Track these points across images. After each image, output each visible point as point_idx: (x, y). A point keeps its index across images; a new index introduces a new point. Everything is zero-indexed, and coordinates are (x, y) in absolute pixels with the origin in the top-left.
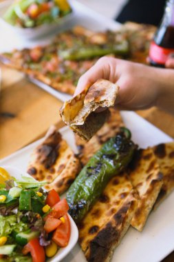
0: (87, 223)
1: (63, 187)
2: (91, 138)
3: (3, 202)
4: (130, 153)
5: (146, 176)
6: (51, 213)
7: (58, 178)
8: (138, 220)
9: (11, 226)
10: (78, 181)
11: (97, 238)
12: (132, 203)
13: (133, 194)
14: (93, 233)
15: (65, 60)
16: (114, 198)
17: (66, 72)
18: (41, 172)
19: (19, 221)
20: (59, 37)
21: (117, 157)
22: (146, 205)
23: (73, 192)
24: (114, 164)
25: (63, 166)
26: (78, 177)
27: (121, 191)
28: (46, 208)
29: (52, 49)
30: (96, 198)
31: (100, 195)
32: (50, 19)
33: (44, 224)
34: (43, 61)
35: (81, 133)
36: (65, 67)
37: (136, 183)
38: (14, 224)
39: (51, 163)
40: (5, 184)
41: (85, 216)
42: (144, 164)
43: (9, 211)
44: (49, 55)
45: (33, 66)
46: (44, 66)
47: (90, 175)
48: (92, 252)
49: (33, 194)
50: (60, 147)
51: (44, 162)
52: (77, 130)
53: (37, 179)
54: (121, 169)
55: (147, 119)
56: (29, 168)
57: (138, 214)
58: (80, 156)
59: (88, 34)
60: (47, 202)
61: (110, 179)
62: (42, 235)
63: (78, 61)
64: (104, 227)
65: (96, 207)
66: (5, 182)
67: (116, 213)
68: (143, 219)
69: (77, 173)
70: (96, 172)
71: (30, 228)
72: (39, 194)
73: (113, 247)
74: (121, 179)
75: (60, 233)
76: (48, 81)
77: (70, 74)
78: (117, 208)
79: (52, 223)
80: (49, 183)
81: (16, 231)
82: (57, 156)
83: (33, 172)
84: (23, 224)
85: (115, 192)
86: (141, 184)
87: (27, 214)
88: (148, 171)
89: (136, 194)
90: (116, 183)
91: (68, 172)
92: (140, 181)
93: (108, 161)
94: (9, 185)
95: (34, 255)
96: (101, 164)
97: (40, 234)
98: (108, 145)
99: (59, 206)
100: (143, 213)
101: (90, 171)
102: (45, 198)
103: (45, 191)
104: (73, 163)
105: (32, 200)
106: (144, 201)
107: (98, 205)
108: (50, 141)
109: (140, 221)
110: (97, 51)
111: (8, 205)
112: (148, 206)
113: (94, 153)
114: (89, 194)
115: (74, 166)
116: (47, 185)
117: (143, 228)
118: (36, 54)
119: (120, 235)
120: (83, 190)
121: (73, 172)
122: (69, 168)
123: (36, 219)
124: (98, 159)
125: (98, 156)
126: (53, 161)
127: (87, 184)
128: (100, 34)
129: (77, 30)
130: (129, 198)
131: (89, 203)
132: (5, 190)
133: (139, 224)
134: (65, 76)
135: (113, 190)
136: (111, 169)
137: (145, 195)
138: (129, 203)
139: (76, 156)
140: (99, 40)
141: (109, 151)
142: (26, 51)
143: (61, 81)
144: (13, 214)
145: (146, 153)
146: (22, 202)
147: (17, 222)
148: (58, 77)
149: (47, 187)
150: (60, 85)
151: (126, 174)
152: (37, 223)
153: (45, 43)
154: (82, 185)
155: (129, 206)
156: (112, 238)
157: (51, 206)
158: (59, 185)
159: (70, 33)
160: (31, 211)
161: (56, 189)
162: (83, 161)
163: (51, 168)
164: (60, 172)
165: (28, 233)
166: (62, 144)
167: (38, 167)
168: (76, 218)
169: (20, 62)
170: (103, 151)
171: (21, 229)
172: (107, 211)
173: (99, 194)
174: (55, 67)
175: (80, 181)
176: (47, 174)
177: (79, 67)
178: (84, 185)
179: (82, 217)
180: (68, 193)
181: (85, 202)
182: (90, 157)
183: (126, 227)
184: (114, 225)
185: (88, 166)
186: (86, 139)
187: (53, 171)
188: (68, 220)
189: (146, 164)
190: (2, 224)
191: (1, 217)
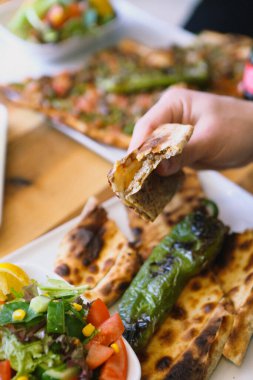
0: (152, 353)
1: (113, 295)
2: (156, 216)
3: (21, 320)
4: (219, 240)
5: (244, 276)
6: (96, 336)
7: (103, 280)
8: (235, 348)
9: (34, 360)
10: (136, 285)
12: (224, 320)
13: (225, 305)
14: (162, 369)
15: (107, 93)
16: (194, 312)
17: (110, 113)
18: (77, 271)
19: (47, 350)
20: (97, 56)
21: (198, 247)
22: (246, 322)
23: (130, 302)
24: (194, 258)
25: (111, 262)
26: (137, 278)
27: (204, 300)
28: (88, 330)
29: (86, 76)
30: (166, 311)
31: (172, 307)
32: (83, 28)
33: (85, 354)
34: (73, 96)
35: (141, 208)
36: (107, 104)
37: (228, 287)
38: (40, 356)
39: (92, 256)
40: (23, 292)
41: (150, 341)
42: (241, 258)
43: (30, 334)
44: (81, 86)
45: (58, 104)
46: (75, 103)
47: (155, 275)
49: (68, 307)
50: (105, 231)
51: (80, 256)
52: (136, 205)
53: (71, 283)
54: (204, 264)
55: (241, 184)
56: (58, 265)
57: (234, 337)
58: (138, 245)
59: (143, 51)
60: (90, 320)
61: (188, 281)
62: (84, 372)
63: (128, 94)
64: (181, 358)
65: (165, 327)
66: (24, 288)
67: (198, 335)
68: (242, 345)
69: (133, 273)
70: (165, 270)
71: (65, 361)
72: (76, 306)
74: (205, 282)
75: (111, 370)
76: (81, 126)
77: (117, 116)
78: (200, 327)
79: (98, 354)
80: (89, 289)
81: (43, 366)
82: (102, 245)
83: (65, 271)
84: (54, 356)
85: (195, 302)
86: (236, 289)
87: (60, 339)
88: (246, 269)
89: (228, 304)
90: (196, 287)
91: (119, 270)
92: (235, 285)
93: (182, 252)
94: (30, 294)
96: (173, 258)
97: (81, 371)
98: (182, 227)
99: (108, 326)
100: (242, 336)
101: (155, 269)
102: (87, 313)
103: (85, 302)
104: (127, 257)
105: (67, 316)
106: (242, 316)
107: (170, 323)
108: (89, 221)
109: (237, 349)
110: (159, 79)
111: (29, 325)
112: (250, 324)
113: (160, 240)
114: (154, 306)
115: (128, 261)
116: (87, 292)
117: (243, 360)
118: (61, 84)
119: (206, 372)
120: (145, 300)
121: (128, 271)
122: (120, 264)
123: (73, 347)
124: (167, 249)
125: (167, 246)
126: (95, 253)
127: (151, 289)
128: (161, 51)
129: (125, 45)
130: (219, 312)
131: (155, 320)
132: (24, 301)
133: (236, 354)
134: (109, 119)
135: (191, 298)
136: (188, 266)
137: (244, 306)
138: (219, 320)
139: (132, 245)
140: (160, 60)
141: (184, 237)
142: (46, 81)
143: (102, 126)
144: (37, 339)
145: (242, 240)
146: (52, 320)
147: (43, 353)
148: (97, 121)
149: (88, 296)
150: (101, 134)
151: (211, 274)
152: (75, 354)
153: (76, 66)
154: (143, 291)
155: (220, 324)
156: (195, 377)
157: (97, 325)
158: (107, 291)
159: (115, 51)
160: (65, 334)
161: (103, 298)
162: (142, 252)
163: (92, 266)
164: (106, 271)
165: (61, 370)
166: (108, 226)
167: (73, 263)
168: (136, 344)
169: (37, 98)
170: (174, 237)
171: (50, 364)
172: (184, 333)
173: (170, 305)
174: (93, 105)
175: (140, 285)
176: (86, 274)
177: (130, 104)
178: (147, 291)
179: (145, 342)
180: (120, 305)
181: (148, 318)
182: (154, 247)
183: (216, 358)
184: (196, 356)
185: (151, 261)
186: (149, 218)
187: (96, 270)
188: (124, 348)
189: (243, 257)
190: (20, 356)
191: (18, 344)
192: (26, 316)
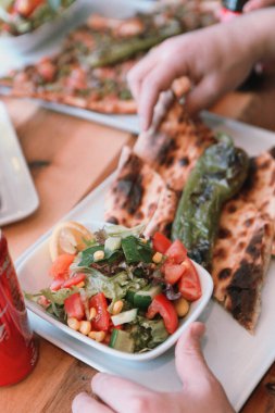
3: (102, 258)
6: (166, 261)
9: (122, 287)
11: (234, 281)
12: (266, 227)
13: (263, 217)
14: (225, 278)
15: (92, 68)
16: (237, 229)
17: (102, 84)
18: (124, 221)
20: (70, 38)
21: (229, 175)
27: (243, 218)
28: (158, 257)
29: (66, 58)
33: (163, 275)
34: (61, 79)
36: (94, 78)
37: (259, 203)
40: (96, 238)
42: (264, 177)
44: (65, 68)
45: (50, 87)
46: (66, 84)
47: (196, 205)
48: (234, 300)
50: (142, 177)
51: (125, 205)
59: (113, 23)
60: (156, 249)
61: (226, 204)
62: (169, 286)
63: (113, 64)
64: (238, 266)
65: (218, 247)
67: (247, 246)
71: (149, 283)
73: (259, 287)
74: (238, 204)
75: (189, 283)
76: (80, 102)
77: (109, 87)
78: (247, 240)
79: (173, 272)
81: (132, 290)
82: (142, 192)
83: (115, 222)
84: (138, 280)
85: (235, 222)
86: (266, 204)
87: (140, 265)
88: (271, 184)
90: (233, 210)
91: (162, 214)
92: (265, 200)
95: (165, 314)
97: (165, 286)
99: (174, 250)
101: (197, 200)
102: (151, 245)
104: (168, 199)
107: (219, 243)
108: (127, 172)
110: (139, 44)
114: (206, 231)
115: (169, 203)
118: (45, 69)
119: (262, 271)
120: (197, 229)
122: (163, 207)
123: (152, 271)
124: (201, 181)
126: (137, 201)
127: (198, 217)
128: (128, 20)
129: (93, 21)
130: (259, 224)
132: (98, 244)
134: (103, 90)
135: (231, 220)
138: (261, 230)
140: (132, 28)
142: (30, 70)
143: (99, 98)
144: (122, 270)
145: (261, 161)
146: (128, 253)
147: (129, 280)
148: (93, 94)
150: (100, 105)
151: (242, 196)
152: (155, 275)
153: (54, 51)
154: (192, 220)
155: (263, 231)
156: (254, 277)
157: (163, 253)
159: (85, 29)
160: (143, 261)
163: (137, 213)
164: (151, 215)
165: (148, 290)
167: (119, 214)
169: (29, 87)
171: (138, 287)
172: (234, 247)
174: (83, 81)
176: (133, 221)
177: (118, 73)
178: (195, 219)
181: (207, 242)
183: (268, 259)
184: (250, 261)
187: (141, 216)
188: (192, 265)
189: (266, 176)
190: (111, 286)
191: (106, 278)
192: (106, 255)
